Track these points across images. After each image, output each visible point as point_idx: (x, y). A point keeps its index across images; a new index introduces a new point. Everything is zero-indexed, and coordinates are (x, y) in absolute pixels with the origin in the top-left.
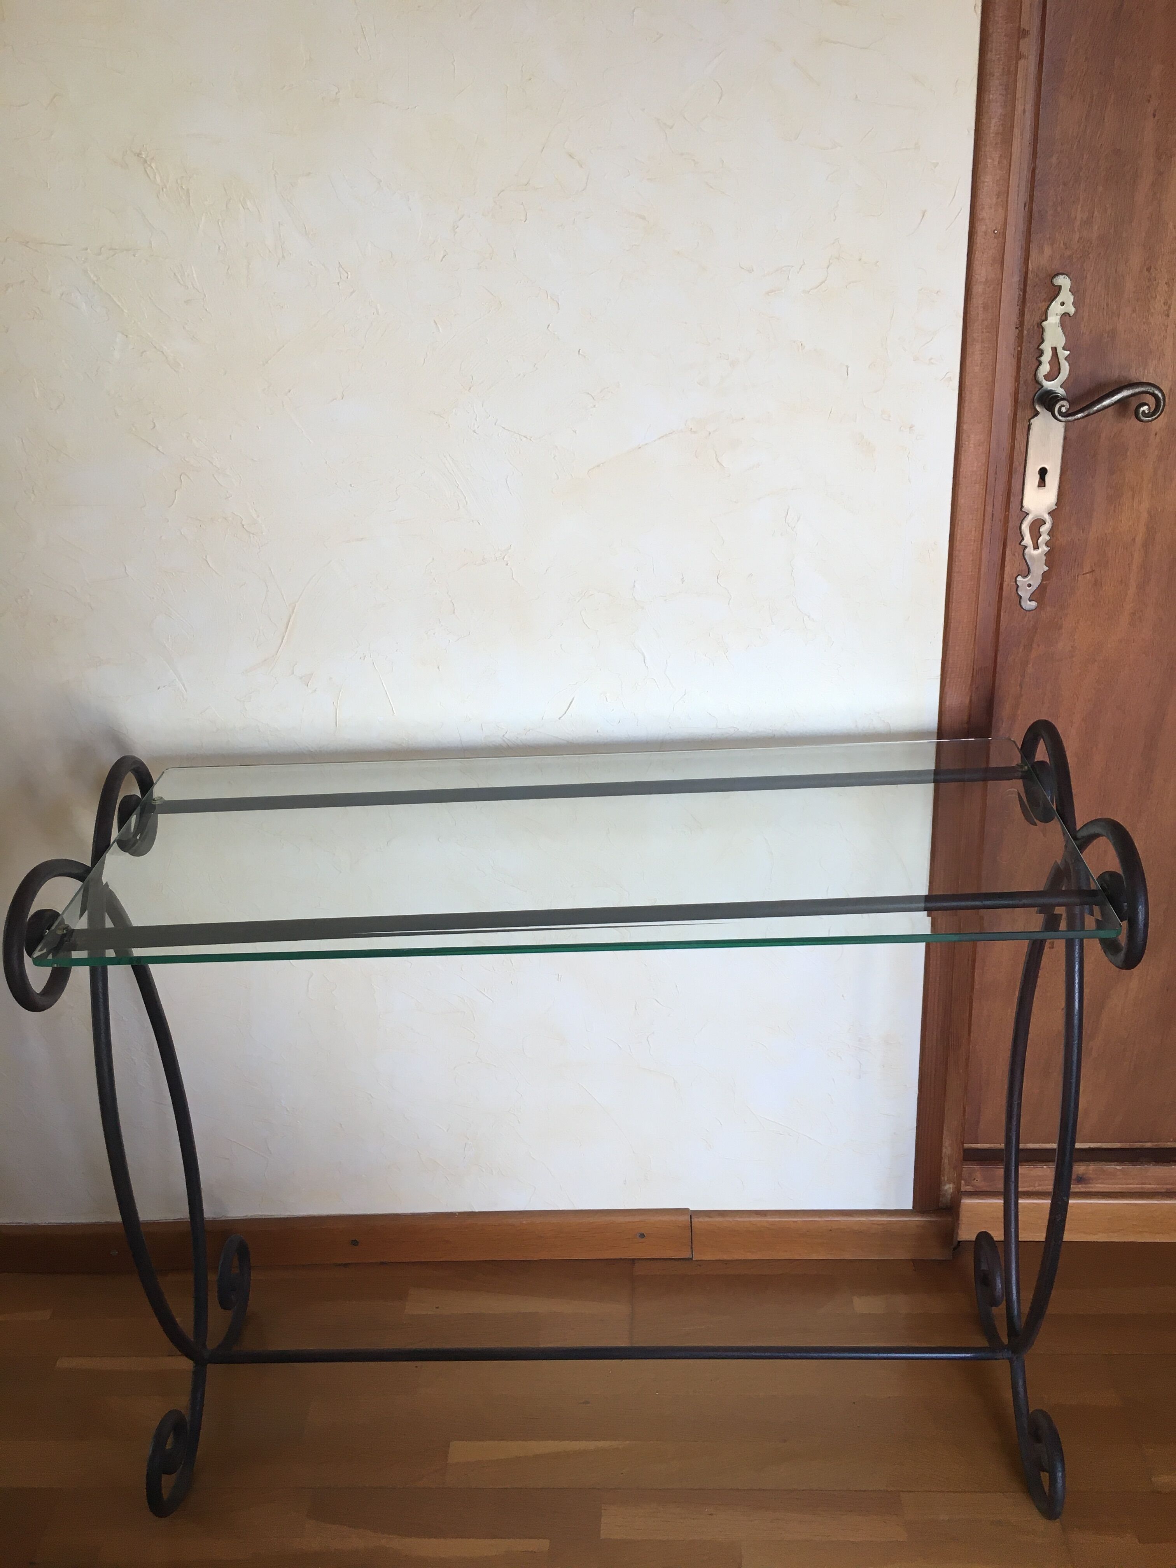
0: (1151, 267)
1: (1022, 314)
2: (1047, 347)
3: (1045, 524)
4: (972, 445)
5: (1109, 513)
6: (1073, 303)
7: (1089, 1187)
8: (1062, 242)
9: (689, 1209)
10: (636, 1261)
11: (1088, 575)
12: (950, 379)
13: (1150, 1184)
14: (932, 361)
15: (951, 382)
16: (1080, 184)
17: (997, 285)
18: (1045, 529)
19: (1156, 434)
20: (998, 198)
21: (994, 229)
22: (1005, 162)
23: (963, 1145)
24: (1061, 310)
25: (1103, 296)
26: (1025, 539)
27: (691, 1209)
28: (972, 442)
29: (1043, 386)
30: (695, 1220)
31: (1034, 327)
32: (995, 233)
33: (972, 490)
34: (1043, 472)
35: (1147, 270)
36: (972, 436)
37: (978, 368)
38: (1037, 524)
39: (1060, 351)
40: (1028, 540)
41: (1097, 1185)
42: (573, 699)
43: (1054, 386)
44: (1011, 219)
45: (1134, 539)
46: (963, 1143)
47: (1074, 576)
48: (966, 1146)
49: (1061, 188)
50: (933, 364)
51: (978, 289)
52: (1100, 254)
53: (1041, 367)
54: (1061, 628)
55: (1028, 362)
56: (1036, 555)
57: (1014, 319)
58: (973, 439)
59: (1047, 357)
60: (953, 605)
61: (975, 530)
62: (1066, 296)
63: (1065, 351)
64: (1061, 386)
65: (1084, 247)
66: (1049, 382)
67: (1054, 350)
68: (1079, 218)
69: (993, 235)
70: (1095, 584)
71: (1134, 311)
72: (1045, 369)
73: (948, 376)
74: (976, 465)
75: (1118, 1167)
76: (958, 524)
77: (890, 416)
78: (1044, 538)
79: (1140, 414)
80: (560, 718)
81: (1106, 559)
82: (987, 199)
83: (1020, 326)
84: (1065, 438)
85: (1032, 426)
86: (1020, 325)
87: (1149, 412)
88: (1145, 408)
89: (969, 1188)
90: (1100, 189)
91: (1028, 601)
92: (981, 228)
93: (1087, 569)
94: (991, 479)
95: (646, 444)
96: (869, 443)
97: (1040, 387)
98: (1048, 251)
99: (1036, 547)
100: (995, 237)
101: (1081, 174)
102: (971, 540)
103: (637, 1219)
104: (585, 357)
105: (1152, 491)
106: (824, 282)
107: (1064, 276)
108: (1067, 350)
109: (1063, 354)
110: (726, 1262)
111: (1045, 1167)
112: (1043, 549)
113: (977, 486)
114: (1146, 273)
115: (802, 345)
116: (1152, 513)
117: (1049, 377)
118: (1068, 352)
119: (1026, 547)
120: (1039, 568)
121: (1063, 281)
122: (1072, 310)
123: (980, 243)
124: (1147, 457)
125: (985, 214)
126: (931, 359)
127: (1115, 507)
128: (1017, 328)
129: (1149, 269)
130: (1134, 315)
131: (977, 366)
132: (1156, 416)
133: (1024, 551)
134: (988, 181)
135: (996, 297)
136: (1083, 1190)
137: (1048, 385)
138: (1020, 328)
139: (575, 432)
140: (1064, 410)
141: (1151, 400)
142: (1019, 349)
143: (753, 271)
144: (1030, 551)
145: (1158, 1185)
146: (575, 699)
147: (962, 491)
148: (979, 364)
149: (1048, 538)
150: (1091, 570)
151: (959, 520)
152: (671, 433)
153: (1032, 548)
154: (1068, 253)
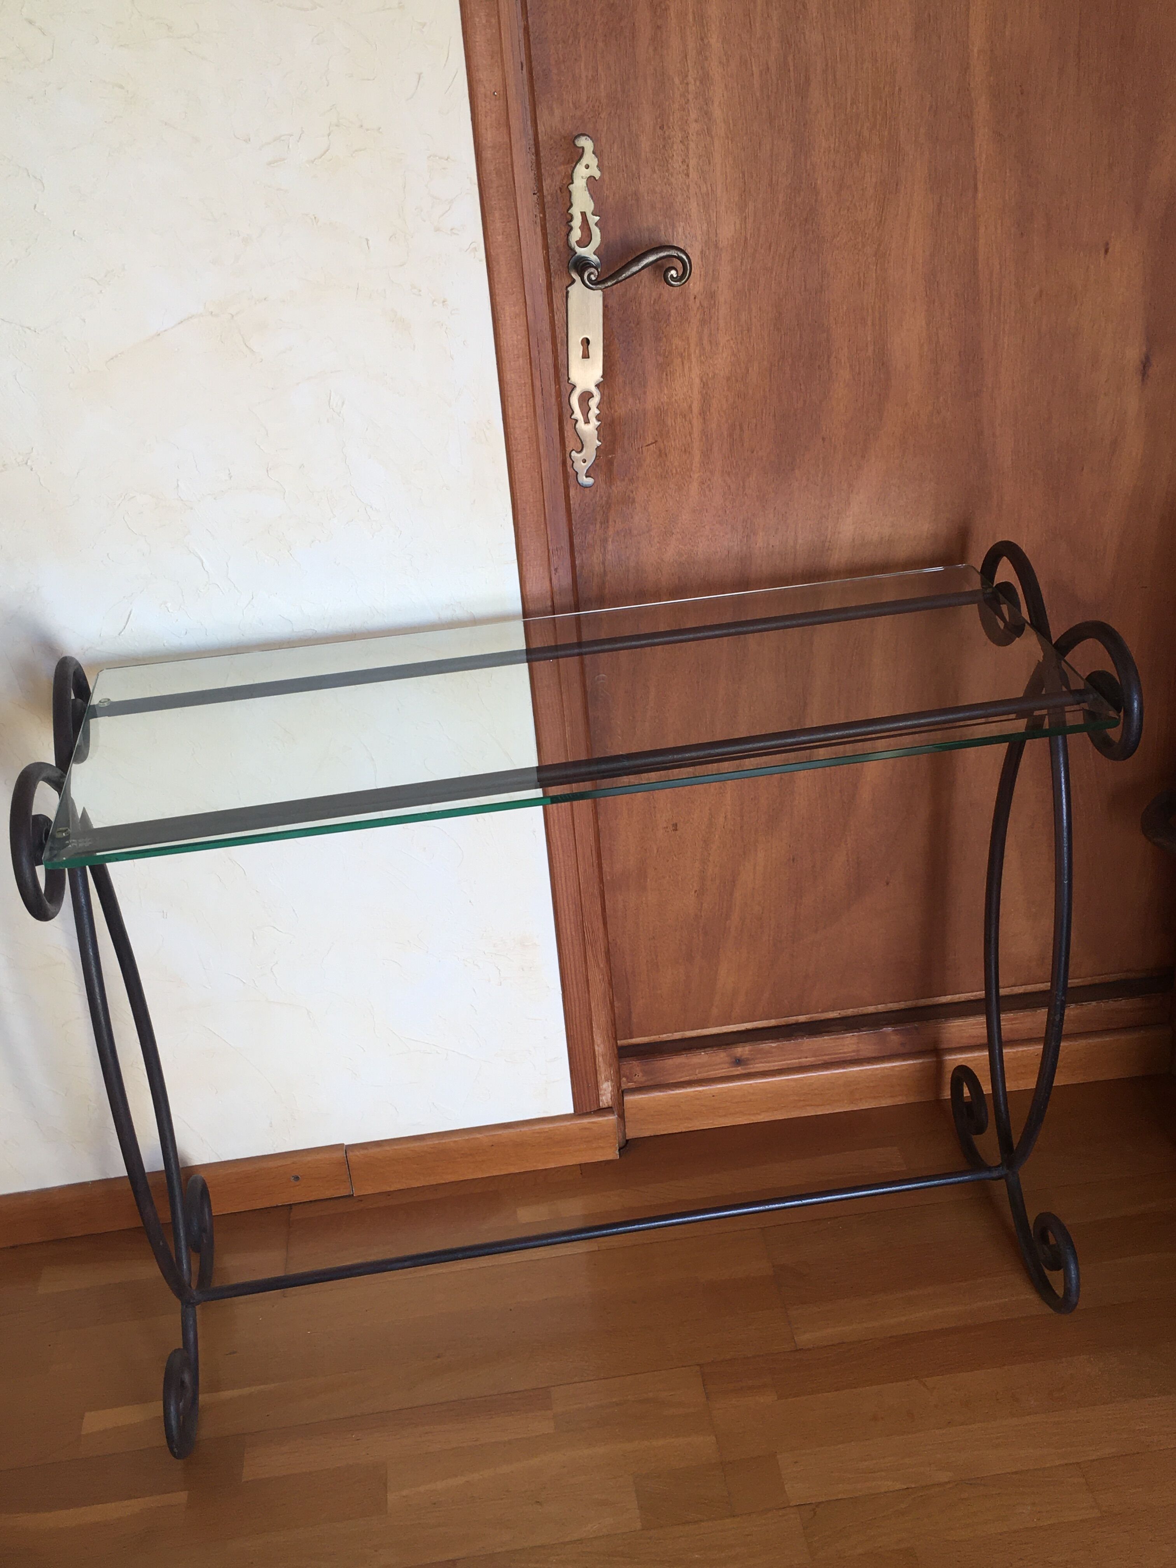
0: (663, 125)
1: (539, 179)
2: (576, 211)
3: (593, 396)
4: (508, 318)
5: (662, 382)
6: (597, 166)
7: (750, 1068)
8: (571, 102)
9: (343, 1144)
10: (293, 1207)
11: (651, 446)
12: (475, 249)
13: (806, 1058)
14: (453, 231)
15: (476, 253)
16: (579, 41)
17: (507, 149)
18: (594, 402)
19: (695, 298)
20: (492, 58)
21: (494, 91)
22: (494, 21)
23: (617, 1043)
24: (586, 173)
25: (620, 157)
26: (575, 412)
27: (346, 1143)
28: (507, 314)
29: (576, 253)
30: (350, 1154)
31: (557, 191)
32: (496, 95)
33: (517, 363)
34: (586, 342)
35: (660, 128)
36: (507, 308)
37: (501, 237)
38: (586, 397)
39: (589, 216)
40: (578, 414)
41: (757, 1065)
42: (131, 612)
43: (588, 252)
44: (511, 81)
45: (690, 407)
46: (616, 1039)
47: (639, 449)
48: (620, 1043)
49: (560, 46)
50: (455, 234)
51: (488, 154)
52: (611, 113)
53: (572, 232)
54: (633, 501)
55: (557, 228)
56: (589, 429)
57: (531, 184)
58: (509, 310)
59: (577, 222)
60: (517, 486)
61: (526, 407)
62: (589, 158)
63: (595, 217)
64: (595, 253)
65: (593, 107)
66: (582, 249)
67: (583, 214)
68: (583, 76)
69: (494, 97)
70: (660, 455)
71: (654, 171)
72: (576, 234)
73: (472, 246)
74: (515, 338)
75: (773, 1045)
76: (508, 400)
77: (420, 291)
78: (594, 411)
79: (670, 280)
80: (119, 635)
81: (667, 429)
82: (482, 60)
83: (538, 192)
84: (605, 306)
85: (570, 294)
86: (539, 190)
87: (677, 276)
88: (673, 272)
89: (631, 1085)
90: (601, 44)
91: (584, 477)
92: (481, 90)
93: (650, 440)
94: (535, 353)
95: (165, 331)
96: (404, 319)
97: (573, 254)
98: (557, 112)
99: (587, 421)
100: (496, 100)
101: (579, 31)
102: (523, 416)
103: (288, 1161)
104: (81, 239)
105: (700, 356)
106: (327, 150)
107: (585, 137)
108: (596, 216)
109: (593, 220)
110: (389, 1194)
111: (703, 1053)
112: (594, 423)
113: (521, 359)
114: (659, 132)
115: (315, 218)
116: (704, 379)
117: (580, 244)
118: (598, 218)
119: (577, 421)
120: (593, 442)
121: (586, 143)
122: (597, 174)
123: (481, 106)
124: (690, 322)
125: (482, 75)
126: (452, 229)
127: (666, 375)
128: (534, 194)
129: (662, 128)
130: (655, 176)
131: (499, 235)
132: (685, 280)
133: (575, 425)
134: (480, 40)
135: (507, 162)
136: (744, 1072)
137: (581, 251)
138: (538, 194)
139: (85, 321)
140: (593, 278)
141: (679, 265)
142: (541, 215)
143: (250, 140)
144: (581, 425)
145: (815, 1057)
146: (133, 612)
147: (507, 366)
148: (501, 233)
149: (597, 412)
150: (654, 441)
151: (508, 397)
152: (191, 317)
153: (583, 422)
154: (578, 113)
